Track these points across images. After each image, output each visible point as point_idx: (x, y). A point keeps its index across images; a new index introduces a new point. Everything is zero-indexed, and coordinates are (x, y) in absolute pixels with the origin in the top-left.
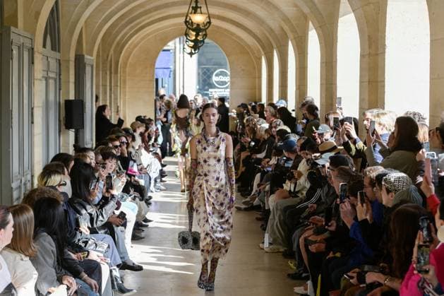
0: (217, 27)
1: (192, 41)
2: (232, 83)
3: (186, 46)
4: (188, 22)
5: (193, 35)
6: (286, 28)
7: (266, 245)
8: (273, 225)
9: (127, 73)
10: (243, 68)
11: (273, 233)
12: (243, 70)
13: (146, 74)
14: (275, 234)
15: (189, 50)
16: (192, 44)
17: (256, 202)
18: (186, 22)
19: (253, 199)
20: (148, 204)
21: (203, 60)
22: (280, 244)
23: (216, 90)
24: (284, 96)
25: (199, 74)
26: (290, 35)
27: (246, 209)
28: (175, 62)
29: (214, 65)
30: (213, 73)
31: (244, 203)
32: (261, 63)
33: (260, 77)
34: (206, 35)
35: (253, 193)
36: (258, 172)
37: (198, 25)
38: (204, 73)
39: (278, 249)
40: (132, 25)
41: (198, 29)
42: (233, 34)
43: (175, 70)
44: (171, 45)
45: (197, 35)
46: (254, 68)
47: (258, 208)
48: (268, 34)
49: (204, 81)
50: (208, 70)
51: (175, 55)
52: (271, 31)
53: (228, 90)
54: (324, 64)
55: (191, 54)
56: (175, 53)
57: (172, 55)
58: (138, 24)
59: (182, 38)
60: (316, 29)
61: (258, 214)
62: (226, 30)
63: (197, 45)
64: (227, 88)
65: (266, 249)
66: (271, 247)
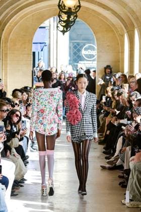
0: (87, 9)
1: (64, 22)
2: (99, 57)
3: (59, 25)
4: (61, 6)
5: (65, 17)
7: (127, 201)
8: (132, 183)
9: (8, 47)
10: (108, 44)
11: (132, 190)
12: (108, 46)
13: (25, 48)
14: (134, 191)
15: (61, 28)
16: (64, 24)
17: (119, 163)
18: (59, 6)
19: (117, 159)
21: (74, 36)
23: (85, 62)
25: (70, 48)
27: (110, 169)
28: (50, 38)
29: (83, 40)
30: (82, 47)
31: (108, 163)
32: (124, 39)
33: (123, 52)
34: (76, 16)
35: (116, 154)
37: (70, 8)
38: (75, 47)
39: (138, 205)
40: (14, 6)
41: (69, 12)
42: (99, 14)
43: (50, 45)
44: (46, 23)
45: (69, 17)
46: (118, 44)
47: (121, 167)
48: (129, 14)
49: (75, 54)
50: (78, 44)
51: (50, 32)
52: (133, 12)
53: (96, 62)
55: (64, 32)
56: (50, 29)
57: (48, 30)
58: (18, 6)
59: (56, 17)
61: (120, 173)
62: (93, 10)
63: (68, 25)
64: (94, 60)
65: (127, 205)
66: (132, 203)
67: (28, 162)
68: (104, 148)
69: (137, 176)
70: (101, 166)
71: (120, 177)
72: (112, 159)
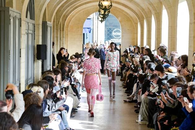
0: (116, 7)
1: (102, 15)
2: (122, 36)
3: (99, 17)
4: (100, 5)
5: (102, 12)
6: (151, 8)
7: (139, 120)
8: (142, 110)
9: (69, 30)
10: (128, 28)
12: (128, 30)
13: (79, 31)
14: (144, 115)
15: (100, 19)
16: (102, 16)
17: (135, 98)
18: (99, 5)
19: (133, 96)
20: (79, 98)
21: (108, 24)
22: (147, 121)
23: (114, 39)
24: (149, 43)
25: (105, 31)
26: (153, 12)
27: (129, 102)
28: (93, 25)
29: (113, 26)
30: (112, 31)
31: (128, 98)
32: (138, 26)
33: (137, 33)
34: (109, 12)
35: (133, 94)
36: (136, 83)
37: (105, 7)
38: (108, 31)
39: (146, 123)
40: (72, 5)
41: (105, 9)
42: (123, 11)
43: (93, 29)
44: (91, 16)
45: (105, 12)
46: (134, 28)
47: (136, 101)
48: (141, 11)
49: (108, 35)
50: (110, 29)
51: (93, 21)
52: (143, 10)
53: (121, 40)
54: (170, 27)
55: (102, 21)
56: (93, 20)
57: (92, 21)
58: (75, 5)
59: (97, 13)
60: (166, 9)
61: (135, 105)
62: (119, 8)
63: (104, 17)
64: (120, 38)
65: (140, 123)
66: (142, 122)
67: (80, 98)
68: (126, 90)
69: (146, 106)
70: (124, 100)
71: (135, 107)
72: (131, 96)
